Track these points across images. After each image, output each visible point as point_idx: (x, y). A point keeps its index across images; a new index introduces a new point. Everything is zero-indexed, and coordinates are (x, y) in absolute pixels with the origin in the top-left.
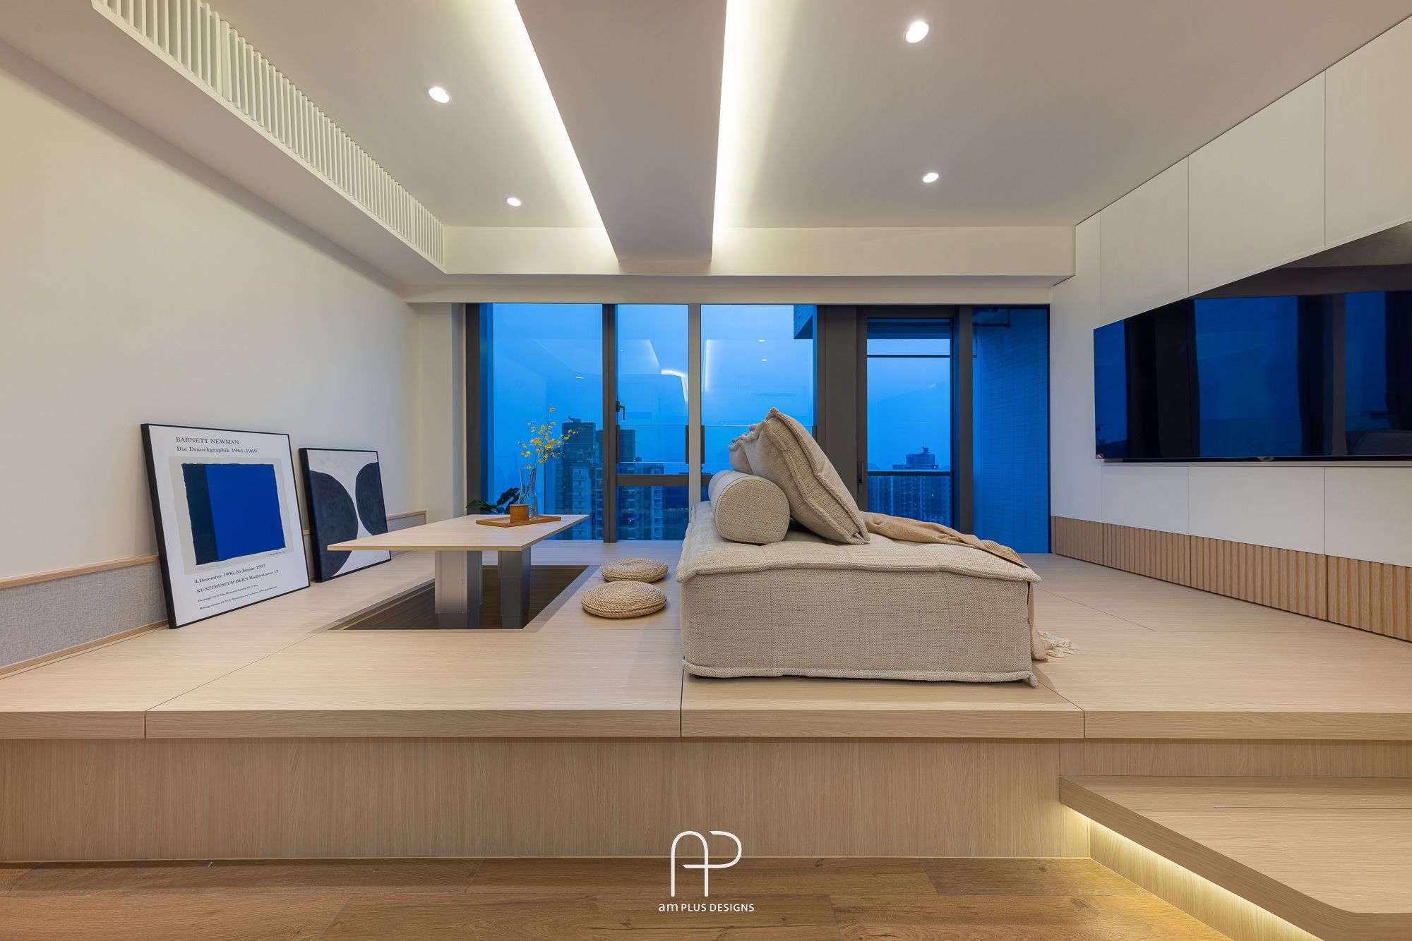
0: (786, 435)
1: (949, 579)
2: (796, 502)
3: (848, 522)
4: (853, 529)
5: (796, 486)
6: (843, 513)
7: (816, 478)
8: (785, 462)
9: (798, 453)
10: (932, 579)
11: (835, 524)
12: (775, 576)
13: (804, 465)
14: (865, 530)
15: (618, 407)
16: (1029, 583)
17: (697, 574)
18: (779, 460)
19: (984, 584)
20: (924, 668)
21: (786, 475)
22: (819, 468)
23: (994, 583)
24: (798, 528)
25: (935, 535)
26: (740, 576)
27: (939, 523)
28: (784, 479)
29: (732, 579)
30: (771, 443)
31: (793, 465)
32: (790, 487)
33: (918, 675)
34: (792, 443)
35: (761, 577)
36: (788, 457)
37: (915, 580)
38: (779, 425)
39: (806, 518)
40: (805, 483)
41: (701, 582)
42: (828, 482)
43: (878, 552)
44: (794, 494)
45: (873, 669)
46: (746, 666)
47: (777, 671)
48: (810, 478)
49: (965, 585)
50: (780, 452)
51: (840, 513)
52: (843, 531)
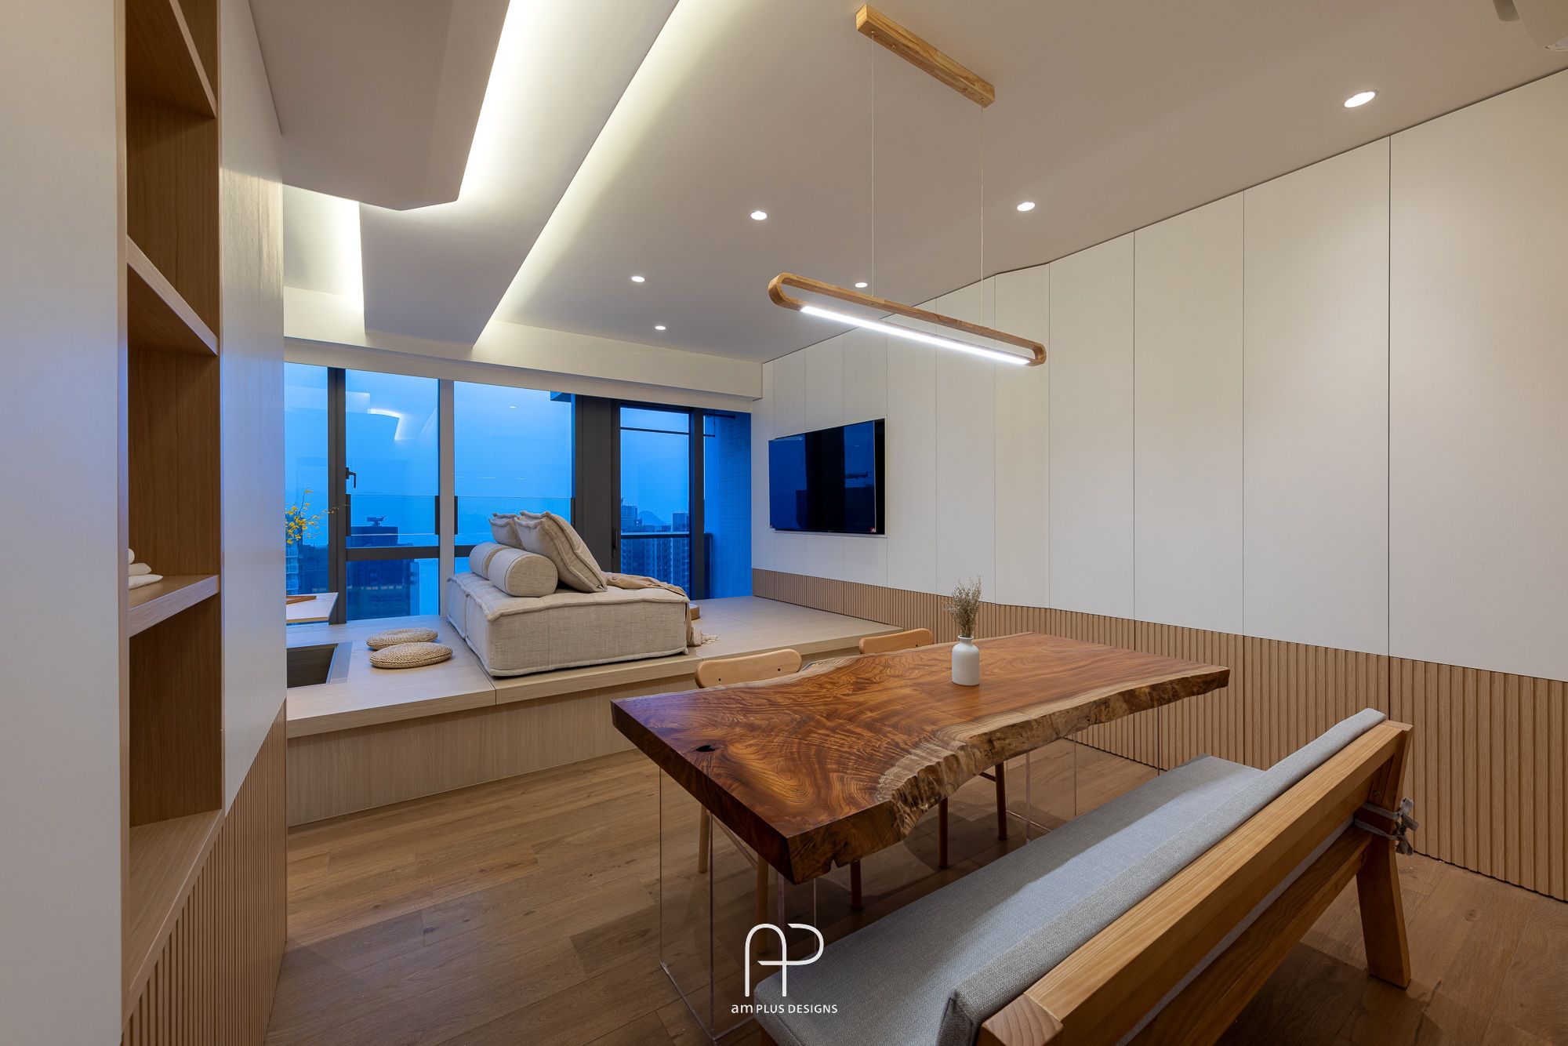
0: (555, 528)
1: (647, 605)
2: (562, 569)
3: (595, 580)
4: (597, 583)
5: (562, 559)
6: (591, 575)
7: (575, 554)
8: (555, 545)
9: (563, 539)
10: (638, 606)
11: (586, 581)
12: (551, 612)
13: (567, 546)
14: (604, 583)
15: (348, 473)
16: (686, 604)
17: (502, 615)
18: (551, 544)
19: (662, 606)
20: (633, 653)
21: (556, 552)
22: (576, 548)
23: (668, 605)
24: (563, 586)
25: (646, 583)
26: (529, 614)
27: (653, 577)
28: (554, 555)
29: (524, 617)
30: (545, 533)
31: (560, 547)
32: (558, 560)
33: (631, 657)
34: (560, 533)
35: (542, 614)
36: (557, 542)
37: (629, 607)
38: (552, 522)
39: (568, 578)
40: (568, 557)
41: (505, 620)
42: (582, 556)
43: (613, 594)
44: (561, 565)
45: (606, 658)
46: (532, 666)
47: (551, 667)
48: (571, 554)
49: (654, 607)
50: (552, 539)
51: (589, 574)
52: (591, 585)
